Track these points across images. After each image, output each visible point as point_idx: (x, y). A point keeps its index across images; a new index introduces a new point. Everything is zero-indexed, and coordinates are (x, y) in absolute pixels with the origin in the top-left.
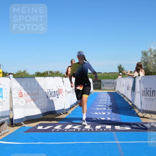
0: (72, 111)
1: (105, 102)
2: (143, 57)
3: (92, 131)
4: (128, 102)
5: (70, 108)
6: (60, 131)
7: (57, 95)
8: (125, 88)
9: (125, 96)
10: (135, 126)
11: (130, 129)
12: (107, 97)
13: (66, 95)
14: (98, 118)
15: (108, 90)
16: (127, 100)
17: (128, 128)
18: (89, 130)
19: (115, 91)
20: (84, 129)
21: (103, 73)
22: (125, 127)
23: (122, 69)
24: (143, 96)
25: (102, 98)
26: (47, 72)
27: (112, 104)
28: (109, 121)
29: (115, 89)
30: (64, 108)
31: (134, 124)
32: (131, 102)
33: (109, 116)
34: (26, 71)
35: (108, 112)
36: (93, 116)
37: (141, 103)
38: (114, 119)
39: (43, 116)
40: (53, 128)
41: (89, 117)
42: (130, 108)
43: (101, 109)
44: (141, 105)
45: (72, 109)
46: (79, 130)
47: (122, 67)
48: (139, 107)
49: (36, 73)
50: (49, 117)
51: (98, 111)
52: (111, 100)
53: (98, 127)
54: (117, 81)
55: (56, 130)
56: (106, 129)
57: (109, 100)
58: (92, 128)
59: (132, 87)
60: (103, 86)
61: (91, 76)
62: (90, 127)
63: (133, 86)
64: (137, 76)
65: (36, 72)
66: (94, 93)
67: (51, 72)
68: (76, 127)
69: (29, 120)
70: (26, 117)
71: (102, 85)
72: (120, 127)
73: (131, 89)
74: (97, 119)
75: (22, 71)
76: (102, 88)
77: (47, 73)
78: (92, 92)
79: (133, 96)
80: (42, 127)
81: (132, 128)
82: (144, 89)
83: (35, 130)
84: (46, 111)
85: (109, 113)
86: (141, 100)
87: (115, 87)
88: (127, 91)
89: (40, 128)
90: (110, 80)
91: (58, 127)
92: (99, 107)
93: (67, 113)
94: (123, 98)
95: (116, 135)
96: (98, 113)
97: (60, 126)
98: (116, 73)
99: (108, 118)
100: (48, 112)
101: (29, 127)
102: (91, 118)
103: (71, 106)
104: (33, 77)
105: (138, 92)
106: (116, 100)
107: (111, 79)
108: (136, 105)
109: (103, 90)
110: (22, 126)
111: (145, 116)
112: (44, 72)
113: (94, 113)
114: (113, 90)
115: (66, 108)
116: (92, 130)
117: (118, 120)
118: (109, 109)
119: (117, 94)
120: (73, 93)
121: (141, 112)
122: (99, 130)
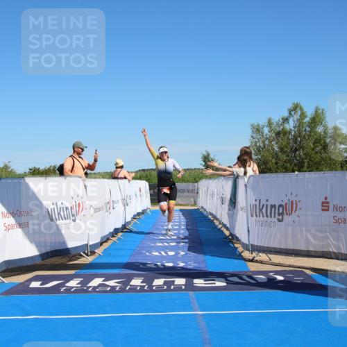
0: (105, 250)
1: (175, 230)
2: (254, 135)
3: (146, 291)
4: (223, 229)
5: (101, 244)
6: (78, 291)
7: (73, 215)
8: (216, 201)
9: (215, 218)
10: (235, 279)
11: (225, 284)
12: (180, 219)
13: (92, 216)
14: (159, 264)
15: (181, 205)
16: (220, 226)
17: (220, 283)
18: (139, 288)
19: (196, 208)
20: (129, 287)
22: (213, 280)
24: (252, 216)
26: (55, 167)
27: (190, 234)
28: (182, 268)
29: (195, 204)
30: (86, 243)
31: (233, 275)
32: (227, 229)
33: (183, 259)
35: (180, 251)
36: (149, 260)
37: (249, 231)
38: (192, 265)
39: (43, 260)
40: (62, 285)
41: (140, 261)
42: (225, 242)
43: (166, 244)
44: (249, 236)
45: (106, 245)
46: (117, 289)
47: (212, 156)
48: (244, 239)
49: (30, 170)
50: (56, 263)
51: (159, 249)
52: (187, 226)
53: (159, 282)
54: (200, 186)
55: (69, 290)
56: (174, 285)
57: (183, 225)
58: (145, 284)
59: (231, 199)
61: (147, 176)
62: (142, 283)
63: (231, 195)
65: (31, 168)
66: (153, 212)
68: (111, 283)
70: (6, 263)
72: (205, 281)
73: (227, 202)
74: (156, 265)
77: (54, 170)
78: (148, 210)
79: (232, 217)
80: (40, 282)
81: (228, 282)
82: (254, 203)
83: (23, 289)
84: (48, 249)
85: (183, 253)
86: (248, 224)
87: (197, 198)
90: (185, 184)
91: (73, 283)
92: (162, 241)
93: (93, 253)
94: (212, 221)
96: (160, 253)
97: (78, 282)
98: (199, 169)
99: (179, 262)
100: (52, 252)
101: (11, 283)
102: (145, 264)
103: (102, 238)
105: (242, 209)
106: (198, 225)
107: (188, 181)
108: (237, 236)
111: (257, 258)
113: (150, 253)
114: (191, 205)
115: (91, 243)
116: (146, 288)
117: (201, 266)
118: (183, 244)
119: (201, 213)
120: (107, 211)
121: (249, 250)
122: (160, 289)
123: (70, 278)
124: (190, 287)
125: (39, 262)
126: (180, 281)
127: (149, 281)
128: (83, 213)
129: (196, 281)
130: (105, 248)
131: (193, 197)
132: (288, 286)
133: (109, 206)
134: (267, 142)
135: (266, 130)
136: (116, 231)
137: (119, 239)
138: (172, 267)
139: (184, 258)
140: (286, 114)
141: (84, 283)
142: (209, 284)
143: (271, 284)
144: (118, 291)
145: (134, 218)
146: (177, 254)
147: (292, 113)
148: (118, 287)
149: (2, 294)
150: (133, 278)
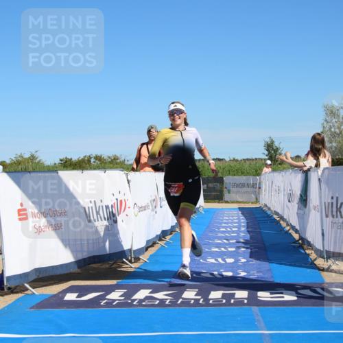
0: (151, 256)
1: (233, 232)
2: (329, 119)
3: (201, 305)
4: (291, 231)
5: (147, 248)
6: (120, 305)
8: (282, 198)
9: (282, 218)
10: (308, 292)
11: (295, 298)
12: (239, 219)
13: (136, 216)
14: (215, 273)
15: (239, 202)
16: (288, 228)
17: (289, 297)
18: (192, 302)
19: (258, 206)
20: (181, 300)
21: (227, 159)
22: (282, 293)
23: (276, 150)
24: (327, 216)
25: (225, 223)
26: (90, 158)
27: (251, 238)
28: (244, 279)
29: (257, 201)
30: (130, 248)
31: (305, 287)
32: (297, 231)
34: (36, 155)
35: (240, 258)
36: (202, 268)
37: (323, 234)
38: (254, 275)
39: (79, 267)
42: (294, 247)
43: (223, 249)
44: (323, 239)
45: (152, 251)
46: (167, 303)
47: (276, 144)
48: (319, 245)
49: (61, 160)
51: (214, 255)
52: (247, 228)
53: (216, 295)
54: (262, 180)
55: (110, 304)
57: (244, 227)
58: (199, 297)
59: (301, 195)
60: (229, 192)
62: (196, 295)
63: (302, 191)
64: (313, 166)
65: (62, 158)
66: (207, 211)
67: (98, 158)
68: (160, 295)
69: (44, 277)
70: (36, 270)
71: (225, 190)
72: (271, 293)
73: (296, 199)
74: (212, 274)
75: (27, 156)
76: (227, 196)
77: (89, 161)
78: (201, 208)
79: (302, 217)
80: (76, 294)
81: (299, 296)
82: (330, 200)
83: (57, 302)
84: (85, 255)
85: (243, 260)
86: (322, 226)
87: (259, 193)
88: (289, 204)
89: (71, 297)
90: (244, 177)
91: (115, 296)
92: (218, 246)
93: (137, 259)
94: (278, 222)
95: (259, 314)
96: (216, 260)
97: (121, 294)
98: (262, 159)
99: (239, 271)
100: (89, 258)
101: (43, 295)
102: (199, 274)
103: (148, 242)
104: (53, 169)
105: (315, 208)
106: (262, 227)
107: (248, 174)
108: (309, 240)
109: (227, 202)
110: (26, 292)
111: (332, 268)
112: (82, 157)
113: (205, 260)
114: (252, 203)
115: (135, 248)
116: (201, 302)
117: (266, 276)
118: (243, 249)
119: (264, 212)
120: (153, 210)
121: (323, 257)
122: (217, 303)
124: (253, 301)
125: (75, 270)
126: (242, 294)
127: (204, 293)
128: (125, 213)
129: (260, 294)
130: (151, 253)
131: (254, 192)
133: (156, 203)
136: (164, 233)
137: (168, 243)
138: (231, 277)
139: (245, 266)
141: (128, 295)
142: (276, 297)
144: (168, 306)
146: (237, 261)
148: (168, 300)
149: (32, 308)
150: (185, 290)
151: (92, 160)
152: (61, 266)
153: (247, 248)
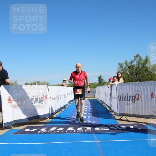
2: (120, 68)
3: (74, 132)
5: (55, 113)
6: (45, 133)
8: (103, 95)
9: (103, 102)
11: (108, 130)
12: (88, 103)
13: (51, 101)
15: (88, 98)
16: (105, 106)
17: (106, 129)
18: (71, 131)
19: (95, 99)
20: (67, 131)
22: (103, 128)
23: (102, 80)
27: (92, 109)
28: (90, 123)
30: (49, 113)
31: (111, 126)
32: (109, 107)
33: (90, 119)
37: (118, 107)
38: (94, 122)
44: (118, 109)
48: (116, 111)
52: (91, 106)
53: (80, 129)
55: (41, 132)
62: (73, 129)
67: (38, 83)
69: (17, 123)
70: (15, 121)
72: (100, 128)
80: (29, 129)
81: (110, 129)
84: (32, 116)
85: (90, 117)
86: (117, 104)
87: (95, 95)
89: (27, 130)
91: (44, 130)
94: (102, 104)
97: (46, 129)
99: (88, 121)
100: (34, 117)
101: (17, 129)
102: (74, 122)
105: (114, 98)
111: (121, 119)
114: (93, 98)
116: (74, 131)
117: (98, 122)
119: (97, 101)
120: (57, 100)
121: (118, 115)
122: (80, 132)
123: (42, 127)
124: (93, 131)
126: (89, 128)
129: (95, 128)
132: (135, 130)
133: (58, 97)
134: (125, 71)
135: (124, 66)
136: (61, 108)
137: (63, 111)
140: (133, 59)
141: (48, 129)
143: (128, 129)
144: (63, 133)
145: (69, 103)
146: (87, 117)
147: (136, 58)
148: (63, 131)
149: (13, 134)
150: (69, 127)
151: (36, 83)
152: (23, 119)
153: (91, 113)
